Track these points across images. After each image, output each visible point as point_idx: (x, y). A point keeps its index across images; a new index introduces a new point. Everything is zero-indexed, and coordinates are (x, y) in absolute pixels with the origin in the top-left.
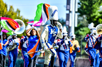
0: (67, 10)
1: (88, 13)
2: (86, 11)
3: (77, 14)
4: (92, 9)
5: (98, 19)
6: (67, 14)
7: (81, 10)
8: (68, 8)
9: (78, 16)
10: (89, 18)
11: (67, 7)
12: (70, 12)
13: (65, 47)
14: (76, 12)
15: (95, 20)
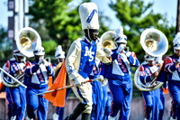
0: (9, 10)
1: (47, 15)
2: (43, 11)
3: (27, 18)
4: (55, 8)
5: (65, 26)
6: (9, 18)
7: (34, 10)
8: (12, 7)
9: (31, 21)
10: (49, 25)
11: (8, 5)
12: (15, 14)
13: (41, 76)
14: (26, 14)
15: (60, 28)
